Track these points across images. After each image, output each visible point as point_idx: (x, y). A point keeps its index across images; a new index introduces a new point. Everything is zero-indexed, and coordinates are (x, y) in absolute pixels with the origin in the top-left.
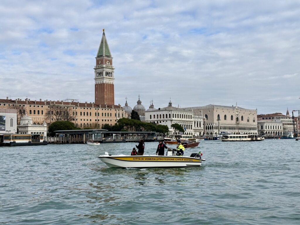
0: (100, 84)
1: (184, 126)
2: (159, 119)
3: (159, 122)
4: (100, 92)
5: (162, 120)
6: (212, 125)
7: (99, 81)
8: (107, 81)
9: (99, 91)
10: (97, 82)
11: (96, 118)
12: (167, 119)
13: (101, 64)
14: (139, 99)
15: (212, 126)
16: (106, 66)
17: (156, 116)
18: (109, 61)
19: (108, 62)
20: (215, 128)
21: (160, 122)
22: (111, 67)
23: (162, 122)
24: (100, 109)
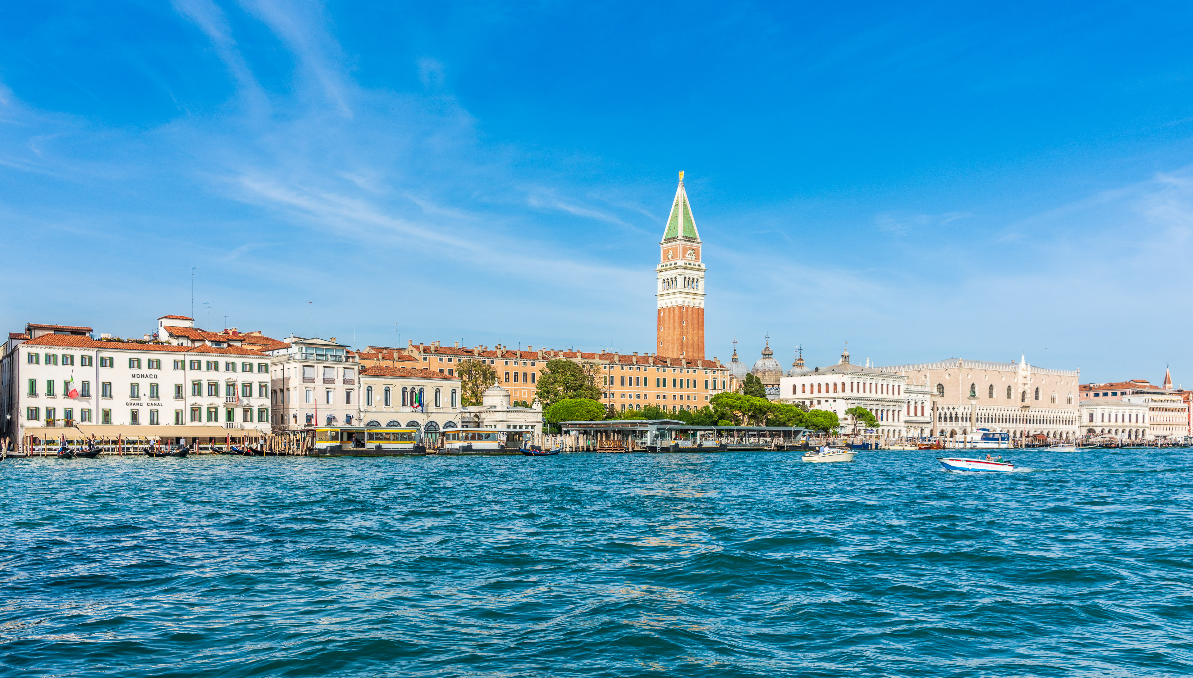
0: (669, 309)
1: (879, 412)
2: (816, 394)
3: (815, 402)
4: (669, 328)
5: (823, 398)
6: (956, 410)
7: (668, 301)
8: (687, 301)
9: (666, 326)
10: (663, 302)
11: (659, 392)
12: (835, 395)
14: (767, 344)
15: (956, 414)
16: (685, 264)
17: (808, 389)
18: (693, 250)
20: (962, 418)
21: (819, 402)
22: (697, 267)
23: (823, 401)
24: (669, 370)
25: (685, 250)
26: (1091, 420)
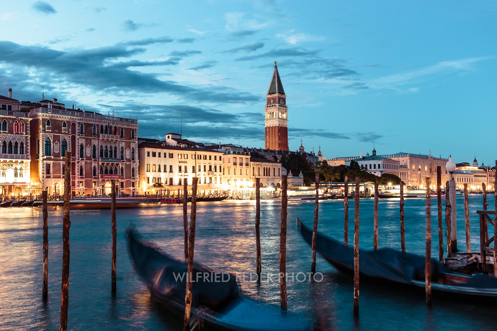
0: (272, 127)
4: (272, 137)
5: (369, 171)
8: (281, 123)
9: (270, 135)
10: (269, 124)
12: (375, 170)
13: (273, 103)
14: (302, 144)
19: (281, 100)
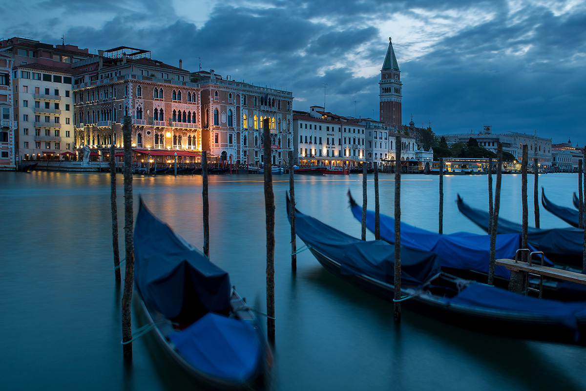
0: (386, 102)
4: (386, 111)
7: (386, 99)
8: (395, 99)
10: (383, 99)
13: (388, 78)
16: (394, 81)
18: (397, 75)
22: (399, 83)
25: (394, 75)
26: (554, 160)
